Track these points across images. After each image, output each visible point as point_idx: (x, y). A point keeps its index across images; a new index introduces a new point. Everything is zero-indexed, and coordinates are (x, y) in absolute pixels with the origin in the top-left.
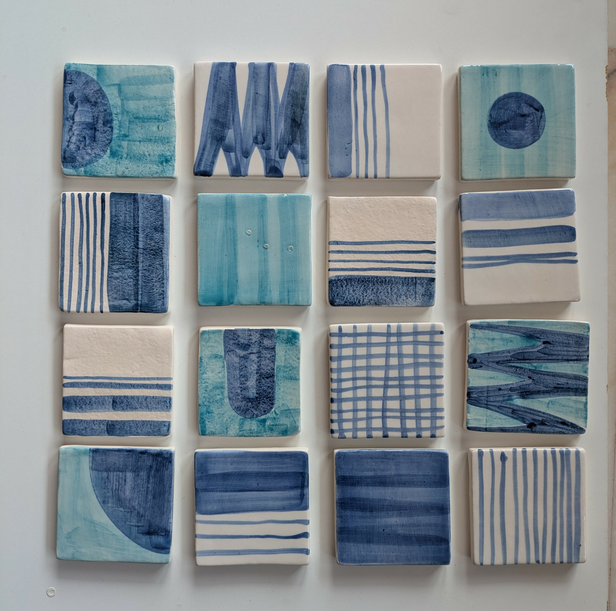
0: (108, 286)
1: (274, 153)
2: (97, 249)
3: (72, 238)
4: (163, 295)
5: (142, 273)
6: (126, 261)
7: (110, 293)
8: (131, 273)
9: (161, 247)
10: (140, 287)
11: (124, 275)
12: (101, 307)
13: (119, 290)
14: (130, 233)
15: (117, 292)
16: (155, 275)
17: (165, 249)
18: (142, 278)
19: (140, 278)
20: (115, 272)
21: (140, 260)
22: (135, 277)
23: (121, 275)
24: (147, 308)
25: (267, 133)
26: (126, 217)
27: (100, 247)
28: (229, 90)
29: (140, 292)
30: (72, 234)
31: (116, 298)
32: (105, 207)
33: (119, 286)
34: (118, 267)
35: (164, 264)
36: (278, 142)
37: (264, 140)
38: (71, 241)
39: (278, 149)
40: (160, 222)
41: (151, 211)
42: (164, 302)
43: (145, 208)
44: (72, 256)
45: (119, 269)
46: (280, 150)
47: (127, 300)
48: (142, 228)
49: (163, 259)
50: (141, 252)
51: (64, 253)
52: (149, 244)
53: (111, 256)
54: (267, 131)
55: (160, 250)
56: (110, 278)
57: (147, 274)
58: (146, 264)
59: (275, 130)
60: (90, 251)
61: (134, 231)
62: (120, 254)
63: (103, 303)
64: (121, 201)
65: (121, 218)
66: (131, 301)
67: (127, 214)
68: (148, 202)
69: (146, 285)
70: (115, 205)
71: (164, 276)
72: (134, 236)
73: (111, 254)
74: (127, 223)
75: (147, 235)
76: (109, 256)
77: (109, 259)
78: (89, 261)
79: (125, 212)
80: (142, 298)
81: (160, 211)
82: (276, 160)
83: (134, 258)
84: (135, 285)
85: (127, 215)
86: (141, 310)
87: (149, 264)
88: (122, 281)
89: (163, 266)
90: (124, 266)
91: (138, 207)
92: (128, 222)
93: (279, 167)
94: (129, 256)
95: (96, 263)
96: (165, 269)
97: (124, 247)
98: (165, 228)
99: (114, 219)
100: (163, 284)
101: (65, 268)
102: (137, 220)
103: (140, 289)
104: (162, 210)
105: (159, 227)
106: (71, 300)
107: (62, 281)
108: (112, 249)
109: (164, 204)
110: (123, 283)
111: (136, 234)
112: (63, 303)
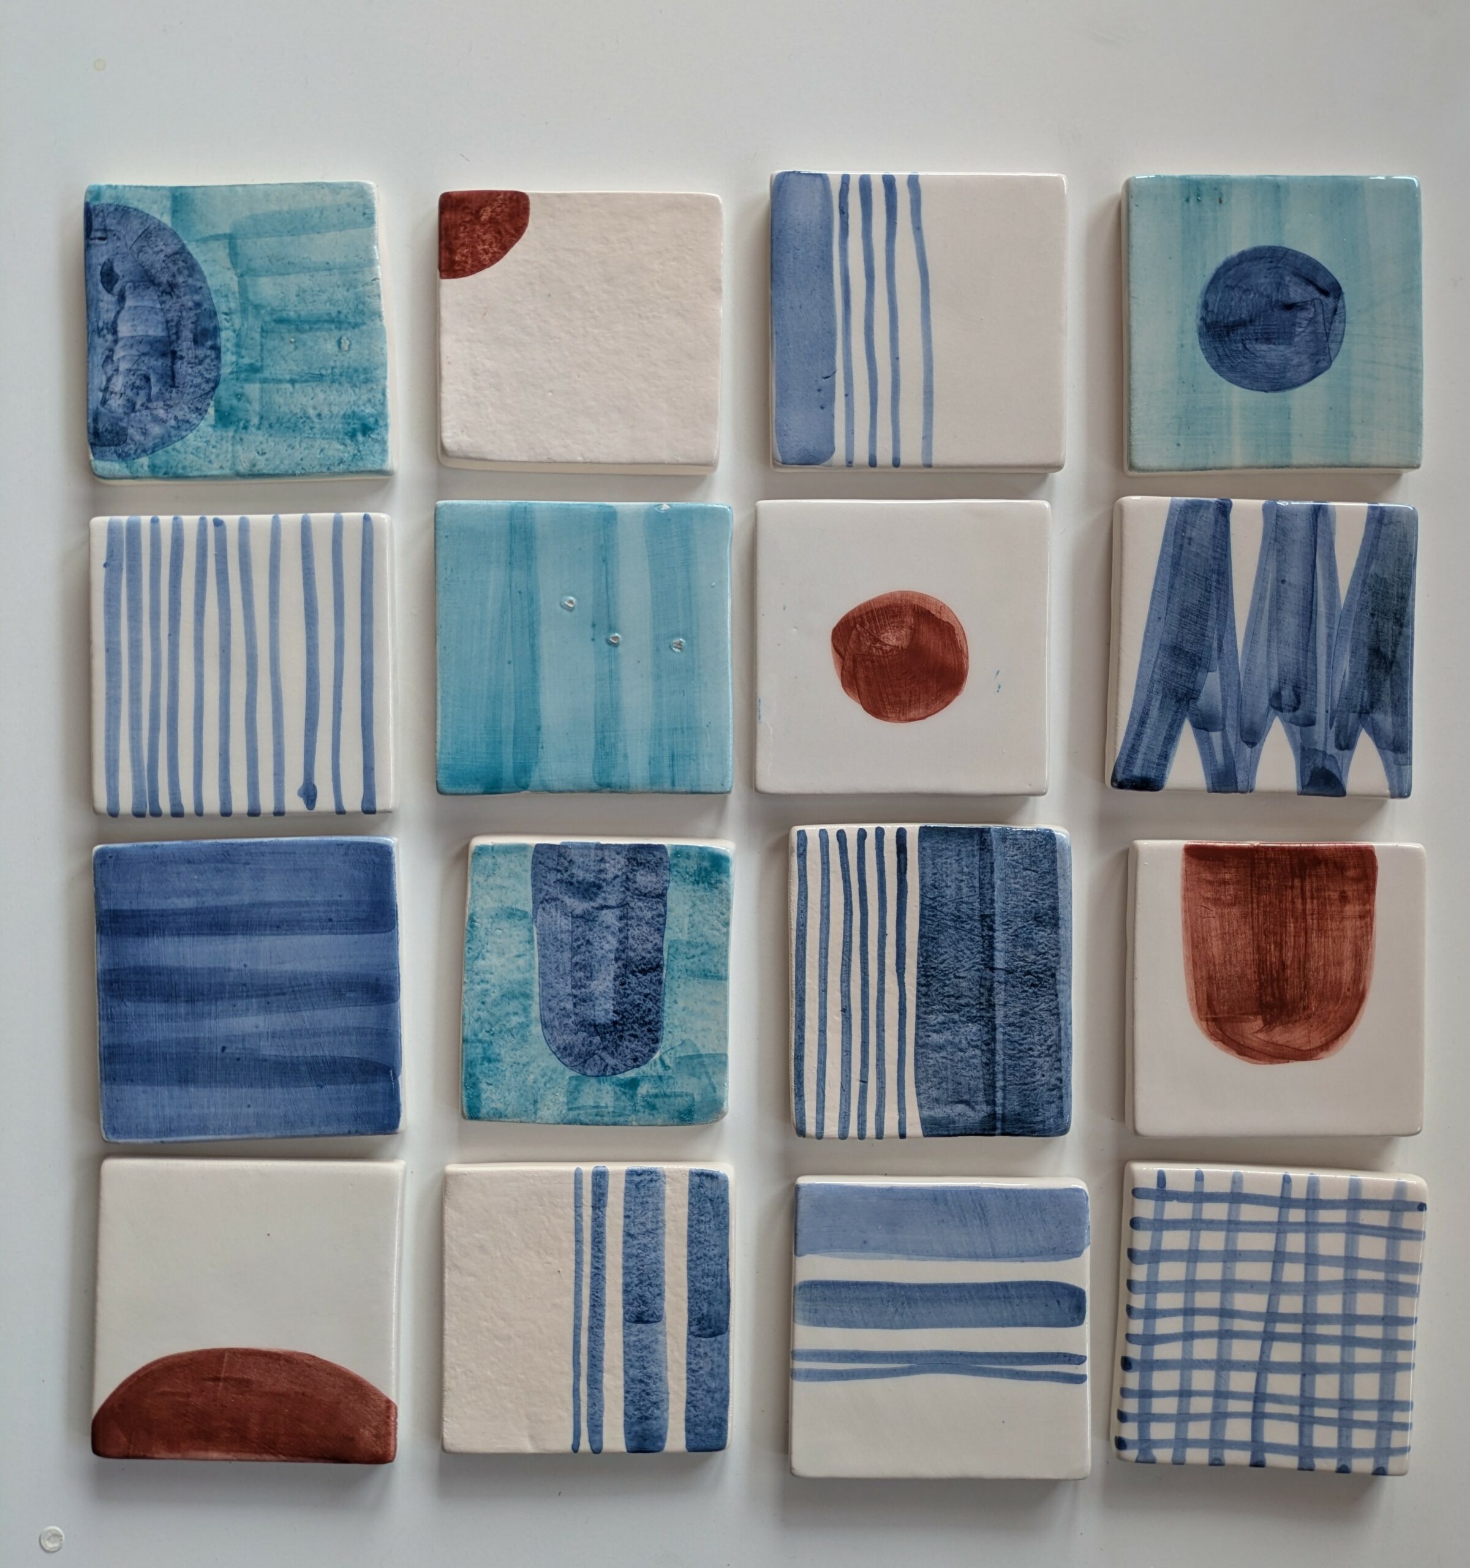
0: (917, 1067)
1: (1322, 734)
2: (887, 972)
3: (824, 945)
4: (1059, 1090)
5: (1005, 1034)
6: (963, 1001)
7: (922, 1087)
8: (975, 1034)
9: (1053, 965)
10: (999, 1069)
11: (957, 1040)
12: (902, 1124)
13: (944, 1079)
14: (971, 931)
15: (940, 1083)
16: (1037, 1038)
17: (1063, 971)
18: (1005, 1047)
19: (999, 1047)
20: (935, 1031)
21: (999, 1000)
22: (987, 1044)
23: (951, 1038)
24: (1020, 1125)
25: (1306, 684)
26: (960, 889)
27: (894, 968)
28: (1212, 571)
29: (1000, 1084)
30: (824, 937)
31: (937, 1100)
32: (906, 864)
33: (946, 1069)
34: (941, 1018)
35: (1061, 1010)
36: (1335, 707)
37: (1299, 702)
38: (820, 954)
39: (1335, 724)
40: (1048, 902)
41: (1025, 873)
42: (1062, 1108)
43: (1009, 865)
44: (823, 991)
45: (944, 1023)
46: (1338, 727)
47: (967, 1103)
48: (1002, 917)
49: (1056, 995)
50: (1002, 980)
51: (804, 984)
52: (1021, 959)
53: (924, 989)
54: (1306, 677)
55: (1048, 973)
56: (922, 1046)
57: (1016, 1035)
58: (1014, 1010)
59: (1328, 677)
60: (870, 978)
61: (983, 926)
62: (945, 985)
63: (905, 1113)
64: (947, 849)
65: (948, 892)
66: (978, 1107)
67: (962, 881)
68: (1019, 849)
69: (1015, 1066)
70: (933, 859)
71: (1060, 1041)
72: (983, 937)
73: (923, 986)
74: (964, 906)
75: (1016, 936)
76: (918, 991)
77: (918, 998)
78: (868, 1003)
79: (958, 876)
80: (1004, 1098)
81: (1049, 873)
82: (1328, 752)
83: (982, 994)
84: (987, 1064)
85: (962, 884)
86: (1003, 1129)
87: (1022, 1010)
88: (952, 1054)
89: (1058, 1014)
90: (956, 1017)
91: (992, 863)
92: (966, 903)
93: (1335, 771)
94: (971, 989)
95: (886, 1008)
96: (1062, 1023)
97: (958, 965)
98: (1061, 916)
99: (929, 895)
100: (1059, 1060)
101: (807, 1023)
102: (989, 897)
103: (1000, 1076)
104: (1055, 870)
105: (1047, 914)
106: (824, 1108)
107: (800, 1058)
108: (925, 974)
109: (1058, 855)
110: (956, 1060)
111: (986, 932)
112: (804, 1114)
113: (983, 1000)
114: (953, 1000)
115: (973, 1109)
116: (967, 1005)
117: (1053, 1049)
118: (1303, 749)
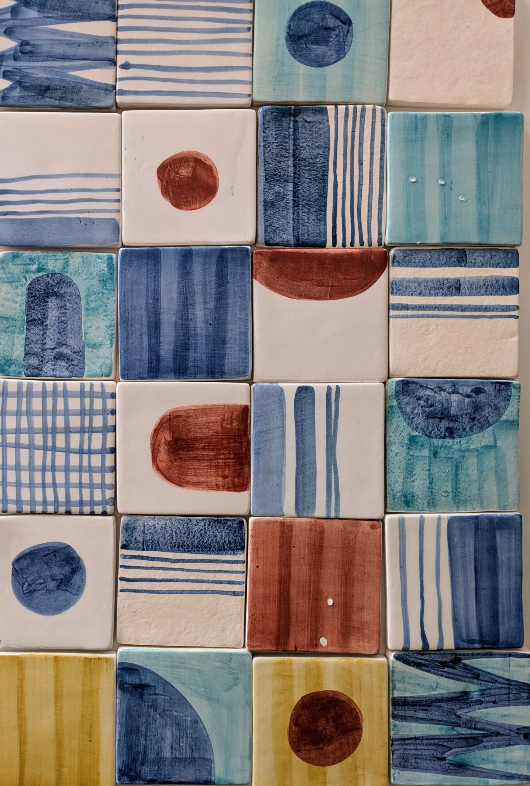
0: (329, 138)
2: (342, 181)
5: (289, 153)
6: (308, 168)
7: (327, 129)
8: (302, 153)
9: (267, 184)
10: (292, 137)
11: (311, 150)
12: (336, 111)
13: (317, 132)
14: (304, 200)
15: (319, 131)
16: (274, 151)
17: (262, 181)
18: (289, 147)
19: (292, 147)
20: (320, 154)
21: (291, 169)
22: (297, 148)
23: (313, 151)
24: (282, 112)
26: (308, 219)
27: (338, 183)
29: (291, 130)
30: (371, 197)
31: (320, 123)
32: (333, 230)
33: (316, 137)
34: (318, 160)
40: (268, 213)
41: (279, 226)
42: (264, 119)
43: (286, 230)
45: (316, 158)
47: (306, 122)
48: (289, 206)
49: (265, 170)
50: (290, 177)
51: (380, 176)
52: (281, 187)
53: (325, 173)
55: (270, 181)
56: (327, 147)
57: (284, 153)
58: (284, 164)
60: (350, 179)
61: (298, 202)
62: (315, 175)
63: (335, 117)
64: (314, 237)
65: (314, 218)
67: (307, 223)
68: (281, 237)
69: (284, 138)
70: (320, 232)
71: (264, 150)
72: (298, 197)
73: (326, 175)
75: (283, 197)
76: (328, 173)
77: (328, 169)
78: (351, 167)
79: (309, 225)
80: (289, 124)
83: (299, 171)
85: (307, 221)
86: (290, 109)
87: (281, 164)
88: (313, 144)
89: (265, 162)
90: (311, 161)
91: (293, 230)
92: (305, 212)
94: (304, 173)
95: (343, 165)
96: (263, 158)
97: (310, 184)
98: (263, 206)
99: (322, 216)
100: (264, 141)
101: (379, 158)
102: (295, 215)
103: (291, 134)
105: (269, 207)
106: (372, 118)
107: (383, 142)
108: (324, 181)
109: (264, 234)
110: (311, 142)
111: (297, 199)
112: (381, 116)
113: (298, 169)
114: (312, 169)
115: (304, 119)
116: (305, 166)
117: (267, 146)
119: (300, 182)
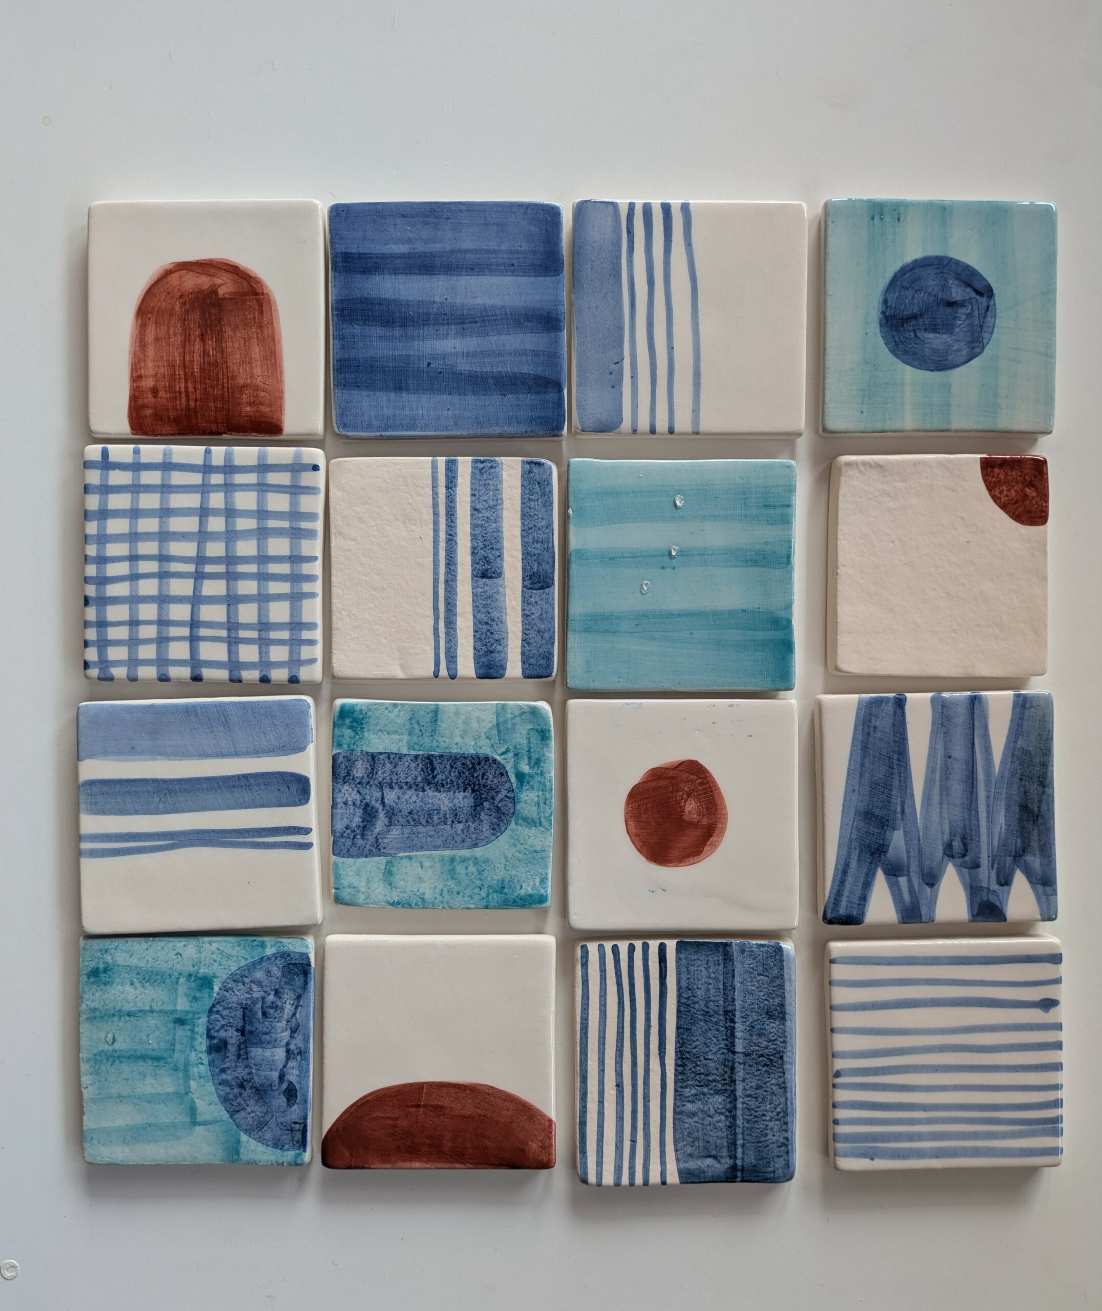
0: (675, 1130)
1: (986, 875)
2: (651, 1055)
3: (602, 1035)
4: (786, 1145)
5: (743, 1103)
6: (710, 1078)
7: (679, 1145)
8: (720, 1104)
9: (781, 1049)
10: (739, 1130)
11: (706, 1108)
12: (663, 1173)
14: (717, 1023)
15: (693, 1142)
16: (768, 1107)
17: (789, 1054)
18: (744, 1114)
19: (739, 1113)
20: (689, 1101)
21: (739, 1076)
22: (730, 1111)
23: (701, 1107)
24: (756, 1174)
25: (971, 836)
26: (708, 990)
27: (657, 1052)
28: (894, 752)
29: (740, 1142)
30: (602, 1028)
31: (691, 1155)
32: (666, 971)
33: (698, 1131)
34: (694, 1091)
35: (788, 1085)
36: (995, 853)
37: (966, 850)
38: (599, 1041)
39: (996, 866)
40: (777, 1000)
41: (759, 978)
42: (788, 1161)
43: (746, 972)
44: (602, 1071)
45: (696, 1095)
46: (998, 868)
47: (715, 1157)
48: (742, 1012)
49: (784, 1073)
50: (741, 1061)
51: (587, 1065)
52: (756, 1044)
53: (680, 1069)
54: (971, 830)
55: (778, 1056)
56: (679, 1113)
57: (753, 1104)
58: (750, 1085)
59: (988, 829)
60: (638, 1061)
61: (726, 1019)
62: (697, 1065)
63: (665, 1166)
64: (698, 959)
65: (699, 992)
66: (723, 1161)
67: (710, 984)
68: (754, 959)
69: (752, 1128)
70: (687, 968)
71: (787, 1108)
72: (726, 1028)
73: (680, 1066)
74: (711, 1003)
75: (753, 1027)
76: (676, 1070)
77: (676, 1075)
78: (637, 1080)
79: (707, 980)
80: (743, 1153)
81: (778, 978)
82: (992, 888)
83: (726, 1072)
84: (730, 1127)
85: (710, 987)
86: (742, 1177)
87: (757, 1085)
88: (703, 1119)
89: (785, 1088)
90: (705, 1090)
91: (733, 970)
92: (713, 1001)
93: (997, 903)
94: (717, 1069)
95: (651, 1084)
96: (788, 1095)
97: (707, 1050)
98: (787, 1011)
99: (684, 995)
100: (786, 1124)
101: (589, 1095)
102: (730, 996)
103: (740, 1136)
104: (783, 975)
105: (776, 1010)
106: (602, 1162)
107: (583, 1124)
108: (681, 1056)
109: (785, 964)
110: (706, 1123)
111: (728, 1024)
112: (587, 1167)
113: (726, 1077)
114: (703, 1077)
115: (719, 1162)
116: (714, 1081)
117: (781, 1115)
118: (971, 887)
119: (723, 1053)
